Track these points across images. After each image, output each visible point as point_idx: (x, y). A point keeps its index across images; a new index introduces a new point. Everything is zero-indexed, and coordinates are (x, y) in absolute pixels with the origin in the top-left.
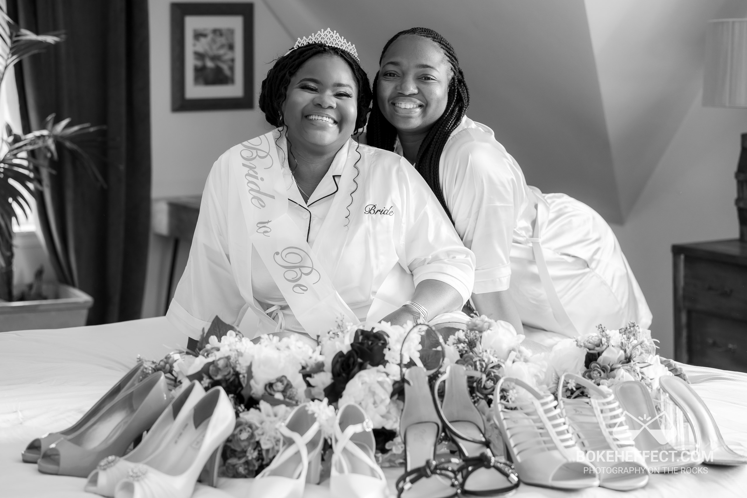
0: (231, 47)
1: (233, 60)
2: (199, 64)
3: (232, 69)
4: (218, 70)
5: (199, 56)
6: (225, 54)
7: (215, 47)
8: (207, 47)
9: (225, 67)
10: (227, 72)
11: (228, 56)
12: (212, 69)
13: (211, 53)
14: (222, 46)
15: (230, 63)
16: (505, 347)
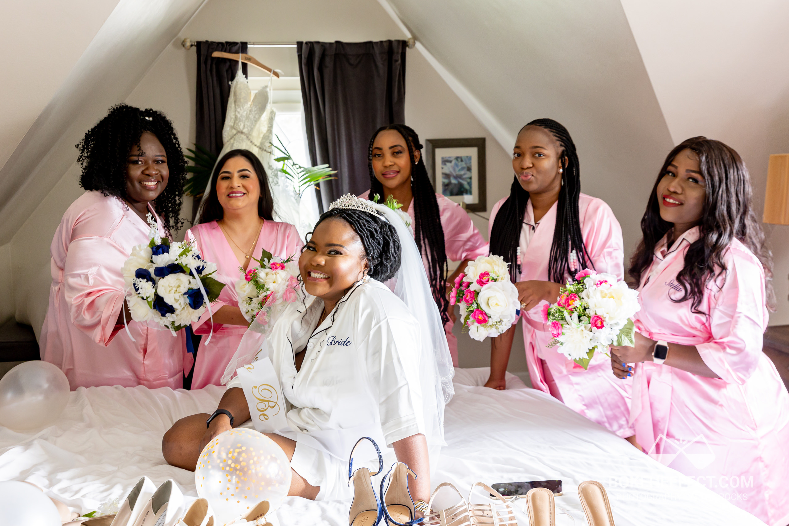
0: (469, 169)
1: (471, 178)
2: (446, 181)
3: (470, 184)
4: (461, 185)
5: (447, 176)
6: (464, 174)
7: (457, 169)
8: (451, 170)
9: (465, 183)
10: (467, 186)
11: (468, 175)
12: (455, 184)
13: (455, 174)
14: (463, 168)
15: (469, 180)
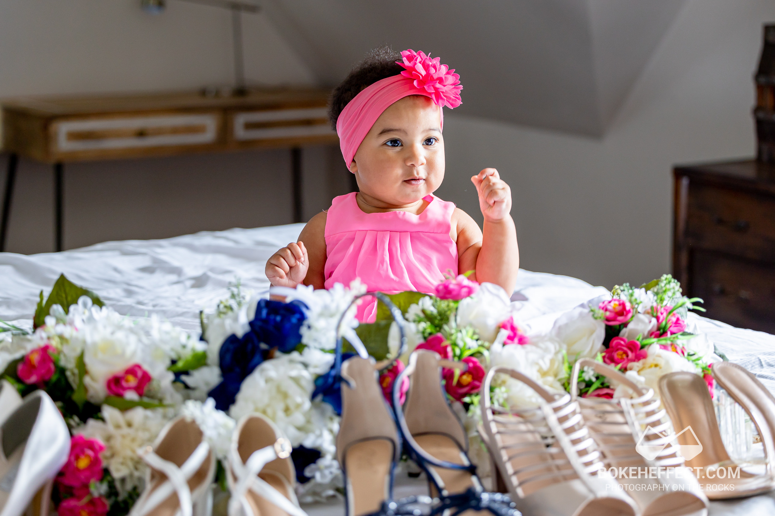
16: (492, 322)
